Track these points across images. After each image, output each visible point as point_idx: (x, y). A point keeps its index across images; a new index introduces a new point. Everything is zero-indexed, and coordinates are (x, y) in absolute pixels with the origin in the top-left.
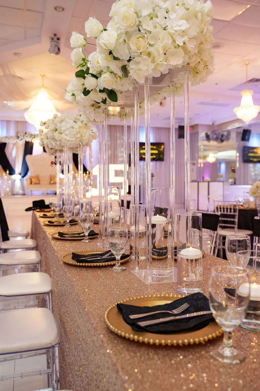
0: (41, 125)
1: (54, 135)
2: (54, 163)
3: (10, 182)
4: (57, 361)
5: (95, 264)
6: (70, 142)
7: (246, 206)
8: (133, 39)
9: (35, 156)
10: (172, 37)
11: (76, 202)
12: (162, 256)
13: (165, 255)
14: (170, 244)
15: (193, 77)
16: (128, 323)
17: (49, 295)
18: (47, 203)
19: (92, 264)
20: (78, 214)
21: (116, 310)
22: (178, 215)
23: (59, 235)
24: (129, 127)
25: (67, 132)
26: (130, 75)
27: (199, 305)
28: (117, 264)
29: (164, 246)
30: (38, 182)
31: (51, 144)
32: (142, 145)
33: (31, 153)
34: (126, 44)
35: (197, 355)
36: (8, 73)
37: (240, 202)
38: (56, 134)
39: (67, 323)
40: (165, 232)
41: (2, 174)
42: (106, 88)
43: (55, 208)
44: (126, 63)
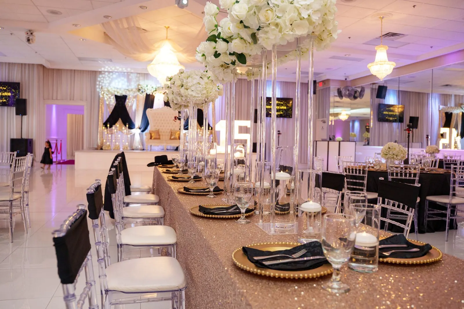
0: (167, 81)
1: (180, 91)
2: (178, 118)
3: (129, 136)
4: (184, 303)
5: (221, 216)
6: (195, 98)
7: (377, 168)
8: (263, 11)
9: (156, 109)
10: (298, 10)
11: (201, 159)
12: (284, 211)
13: (287, 211)
14: (292, 200)
15: (317, 44)
16: (252, 262)
17: (174, 247)
18: (169, 158)
19: (219, 216)
20: (202, 171)
21: (242, 252)
22: (300, 172)
23: (184, 190)
24: (256, 81)
25: (193, 88)
26: (259, 42)
27: (316, 252)
28: (242, 217)
29: (286, 203)
30: (158, 137)
31: (176, 99)
32: (269, 100)
33: (151, 106)
34: (256, 16)
35: (310, 286)
36: (132, 25)
37: (371, 164)
38: (182, 90)
39: (194, 269)
40: (288, 190)
41: (122, 128)
42: (236, 52)
43: (178, 164)
44: (256, 31)
